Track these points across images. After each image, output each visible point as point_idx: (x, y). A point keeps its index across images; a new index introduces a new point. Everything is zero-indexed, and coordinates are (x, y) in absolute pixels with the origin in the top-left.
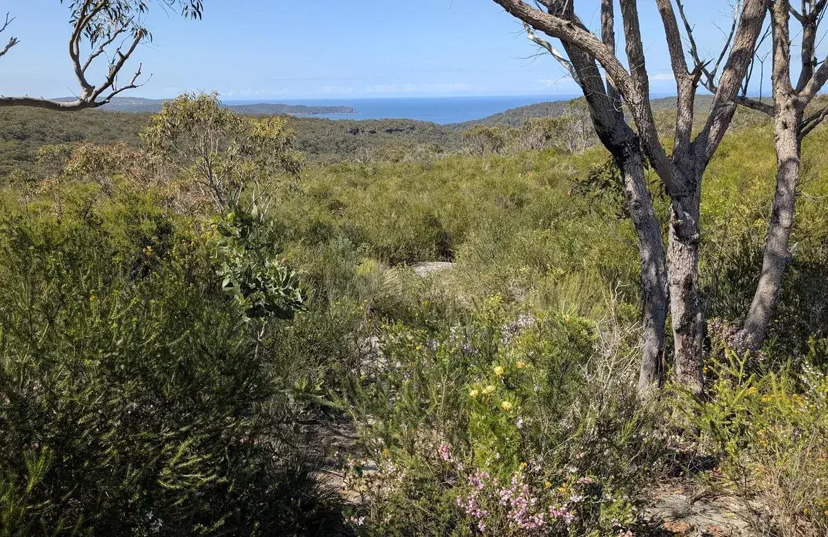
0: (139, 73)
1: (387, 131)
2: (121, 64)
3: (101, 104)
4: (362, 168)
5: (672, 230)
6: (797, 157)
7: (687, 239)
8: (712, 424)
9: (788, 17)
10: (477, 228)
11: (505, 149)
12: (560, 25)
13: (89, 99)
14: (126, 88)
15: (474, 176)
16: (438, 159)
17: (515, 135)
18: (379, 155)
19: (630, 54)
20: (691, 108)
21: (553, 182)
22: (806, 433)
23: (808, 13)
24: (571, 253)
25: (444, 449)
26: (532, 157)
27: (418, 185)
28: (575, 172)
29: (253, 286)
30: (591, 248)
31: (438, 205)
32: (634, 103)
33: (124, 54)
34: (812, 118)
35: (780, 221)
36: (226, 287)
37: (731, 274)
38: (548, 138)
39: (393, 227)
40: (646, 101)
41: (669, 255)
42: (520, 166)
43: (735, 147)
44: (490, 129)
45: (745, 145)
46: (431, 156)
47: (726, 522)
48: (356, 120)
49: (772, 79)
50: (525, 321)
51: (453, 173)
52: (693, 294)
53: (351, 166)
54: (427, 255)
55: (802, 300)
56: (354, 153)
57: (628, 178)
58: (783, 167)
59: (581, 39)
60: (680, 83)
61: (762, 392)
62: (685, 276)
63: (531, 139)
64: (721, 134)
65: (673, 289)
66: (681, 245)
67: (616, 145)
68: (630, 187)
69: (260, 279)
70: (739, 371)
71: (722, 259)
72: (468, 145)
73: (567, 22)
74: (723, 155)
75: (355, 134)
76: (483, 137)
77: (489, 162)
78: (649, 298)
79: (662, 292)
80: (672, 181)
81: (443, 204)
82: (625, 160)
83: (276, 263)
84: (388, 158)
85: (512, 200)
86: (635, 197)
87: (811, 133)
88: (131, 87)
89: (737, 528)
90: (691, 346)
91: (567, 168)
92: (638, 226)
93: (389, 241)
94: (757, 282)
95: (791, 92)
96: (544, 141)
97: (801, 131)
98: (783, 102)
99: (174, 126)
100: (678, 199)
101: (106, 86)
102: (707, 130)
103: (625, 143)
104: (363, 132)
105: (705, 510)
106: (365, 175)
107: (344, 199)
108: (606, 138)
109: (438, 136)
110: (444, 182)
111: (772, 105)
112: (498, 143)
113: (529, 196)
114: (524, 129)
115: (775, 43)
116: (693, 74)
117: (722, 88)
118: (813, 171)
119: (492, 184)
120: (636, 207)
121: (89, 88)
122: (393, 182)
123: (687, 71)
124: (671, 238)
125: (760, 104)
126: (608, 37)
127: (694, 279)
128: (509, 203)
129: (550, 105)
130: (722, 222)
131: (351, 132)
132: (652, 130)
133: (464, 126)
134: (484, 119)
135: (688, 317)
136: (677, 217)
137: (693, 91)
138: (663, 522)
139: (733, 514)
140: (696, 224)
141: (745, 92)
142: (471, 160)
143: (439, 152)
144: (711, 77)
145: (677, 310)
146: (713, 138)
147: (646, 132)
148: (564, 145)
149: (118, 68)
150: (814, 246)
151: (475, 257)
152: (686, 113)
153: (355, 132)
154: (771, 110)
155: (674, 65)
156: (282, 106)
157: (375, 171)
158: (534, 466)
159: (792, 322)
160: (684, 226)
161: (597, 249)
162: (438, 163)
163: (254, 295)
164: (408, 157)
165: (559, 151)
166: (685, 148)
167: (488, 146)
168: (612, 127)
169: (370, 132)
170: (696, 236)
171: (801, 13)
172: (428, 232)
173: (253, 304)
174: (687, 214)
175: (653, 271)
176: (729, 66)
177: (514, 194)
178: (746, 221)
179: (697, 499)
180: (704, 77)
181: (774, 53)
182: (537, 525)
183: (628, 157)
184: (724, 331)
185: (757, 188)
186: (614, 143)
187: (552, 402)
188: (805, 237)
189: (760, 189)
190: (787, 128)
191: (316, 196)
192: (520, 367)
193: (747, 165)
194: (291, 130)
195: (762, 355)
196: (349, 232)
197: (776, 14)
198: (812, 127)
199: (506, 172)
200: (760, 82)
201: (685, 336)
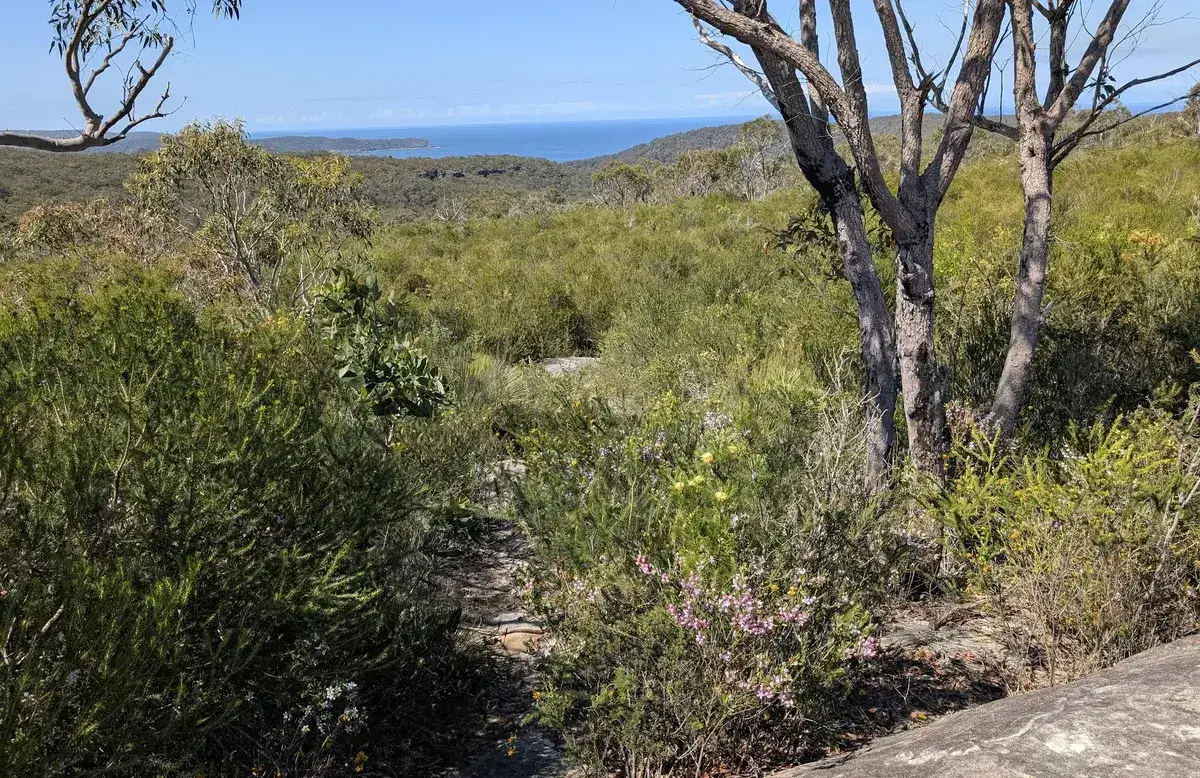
0: (167, 96)
1: (480, 173)
2: (142, 84)
3: (114, 140)
4: (448, 228)
5: (900, 287)
6: (1048, 192)
7: (920, 297)
8: (958, 518)
9: (1032, 14)
10: (628, 307)
11: (654, 196)
12: (756, 30)
13: (97, 134)
14: (148, 117)
15: (614, 235)
16: (557, 212)
17: (669, 175)
18: (470, 209)
19: (843, 66)
20: (918, 133)
21: (726, 240)
22: (1068, 524)
23: (1056, 7)
24: (760, 335)
25: (643, 560)
26: (694, 206)
27: (533, 250)
28: (756, 225)
29: (380, 374)
30: (786, 326)
31: (570, 277)
32: (849, 127)
33: (148, 70)
34: (1066, 142)
35: (1030, 274)
36: (344, 376)
37: (972, 350)
38: (715, 178)
39: (505, 310)
40: (864, 124)
41: (897, 319)
42: (677, 220)
43: (969, 186)
44: (632, 168)
45: (982, 182)
46: (549, 209)
47: (979, 647)
48: (433, 158)
49: (1015, 93)
50: (713, 419)
51: (583, 232)
52: (928, 368)
53: (431, 225)
54: (558, 348)
55: (1060, 381)
56: (435, 206)
57: (841, 224)
58: (1031, 205)
59: (781, 47)
60: (904, 101)
61: (1015, 486)
62: (918, 345)
63: (692, 181)
64: (955, 165)
65: (904, 362)
66: (912, 306)
67: (826, 182)
68: (844, 237)
69: (389, 365)
70: (989, 456)
71: (960, 332)
72: (601, 191)
73: (764, 25)
74: (954, 197)
75: (432, 178)
76: (622, 180)
77: (633, 215)
78: (873, 379)
79: (889, 371)
80: (899, 224)
81: (576, 275)
82: (837, 202)
83: (406, 344)
84: (484, 213)
85: (674, 267)
86: (850, 249)
87: (1065, 162)
88: (156, 116)
89: (992, 652)
90: (929, 434)
91: (743, 220)
92: (857, 287)
93: (504, 330)
94: (1004, 357)
95: (1037, 112)
96: (709, 183)
97: (1051, 160)
98: (1028, 122)
99: (179, 172)
100: (907, 247)
101: (121, 115)
102: (939, 160)
103: (835, 178)
104: (444, 175)
105: (952, 635)
106: (453, 236)
107: (427, 273)
108: (811, 173)
109: (555, 179)
110: (573, 245)
111: (1016, 126)
112: (643, 189)
113: (697, 260)
114: (679, 165)
115: (1016, 48)
116: (919, 89)
117: (955, 106)
118: (1069, 213)
119: (641, 245)
120: (853, 262)
121: (96, 119)
122: (497, 247)
123: (913, 86)
124: (900, 298)
125: (1001, 125)
126: (811, 42)
127: (930, 349)
128: (669, 271)
129: (713, 130)
130: (958, 284)
131: (427, 175)
132: (873, 160)
133: (593, 163)
134: (620, 154)
135: (924, 397)
136: (906, 270)
137: (920, 110)
138: (902, 650)
139: (987, 637)
140: (930, 278)
141: (981, 109)
142: (606, 213)
143: (559, 202)
144: (939, 91)
145: (910, 389)
146: (947, 170)
147: (865, 163)
148: (737, 187)
149: (138, 90)
150: (1073, 312)
151: (628, 347)
152: (910, 138)
153: (433, 175)
154: (1015, 133)
155: (896, 78)
156: (321, 140)
157: (468, 232)
158: (755, 570)
159: (1049, 410)
160: (916, 281)
161: (795, 327)
162: (560, 218)
163: (382, 386)
164: (514, 210)
165: (730, 197)
166: (913, 182)
167: (629, 193)
168: (819, 158)
169: (455, 175)
170: (930, 293)
171: (1047, 7)
172: (558, 316)
173: (380, 399)
174: (918, 267)
175: (876, 343)
176: (963, 78)
177: (675, 258)
178: (988, 280)
179: (942, 624)
180: (931, 94)
181: (1016, 59)
182: (766, 629)
183: (841, 196)
184: (966, 416)
185: (1001, 237)
186: (823, 179)
187: (772, 493)
188: (1063, 299)
189: (1004, 239)
190: (1034, 155)
191: (386, 270)
192: (732, 452)
193: (986, 209)
194: (354, 175)
195: (1014, 444)
196: (446, 319)
197: (1017, 9)
198: (1064, 155)
199: (658, 228)
200: (1000, 96)
201: (921, 422)
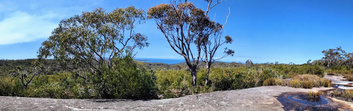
1: (157, 65)
11: (182, 69)
16: (168, 70)
40: (190, 61)
44: (178, 65)
46: (166, 70)
51: (171, 73)
64: (197, 65)
72: (174, 68)
81: (169, 77)
109: (168, 67)
112: (180, 68)
137: (194, 60)
152: (194, 62)
153: (150, 65)
164: (162, 70)
167: (178, 69)
169: (153, 65)
